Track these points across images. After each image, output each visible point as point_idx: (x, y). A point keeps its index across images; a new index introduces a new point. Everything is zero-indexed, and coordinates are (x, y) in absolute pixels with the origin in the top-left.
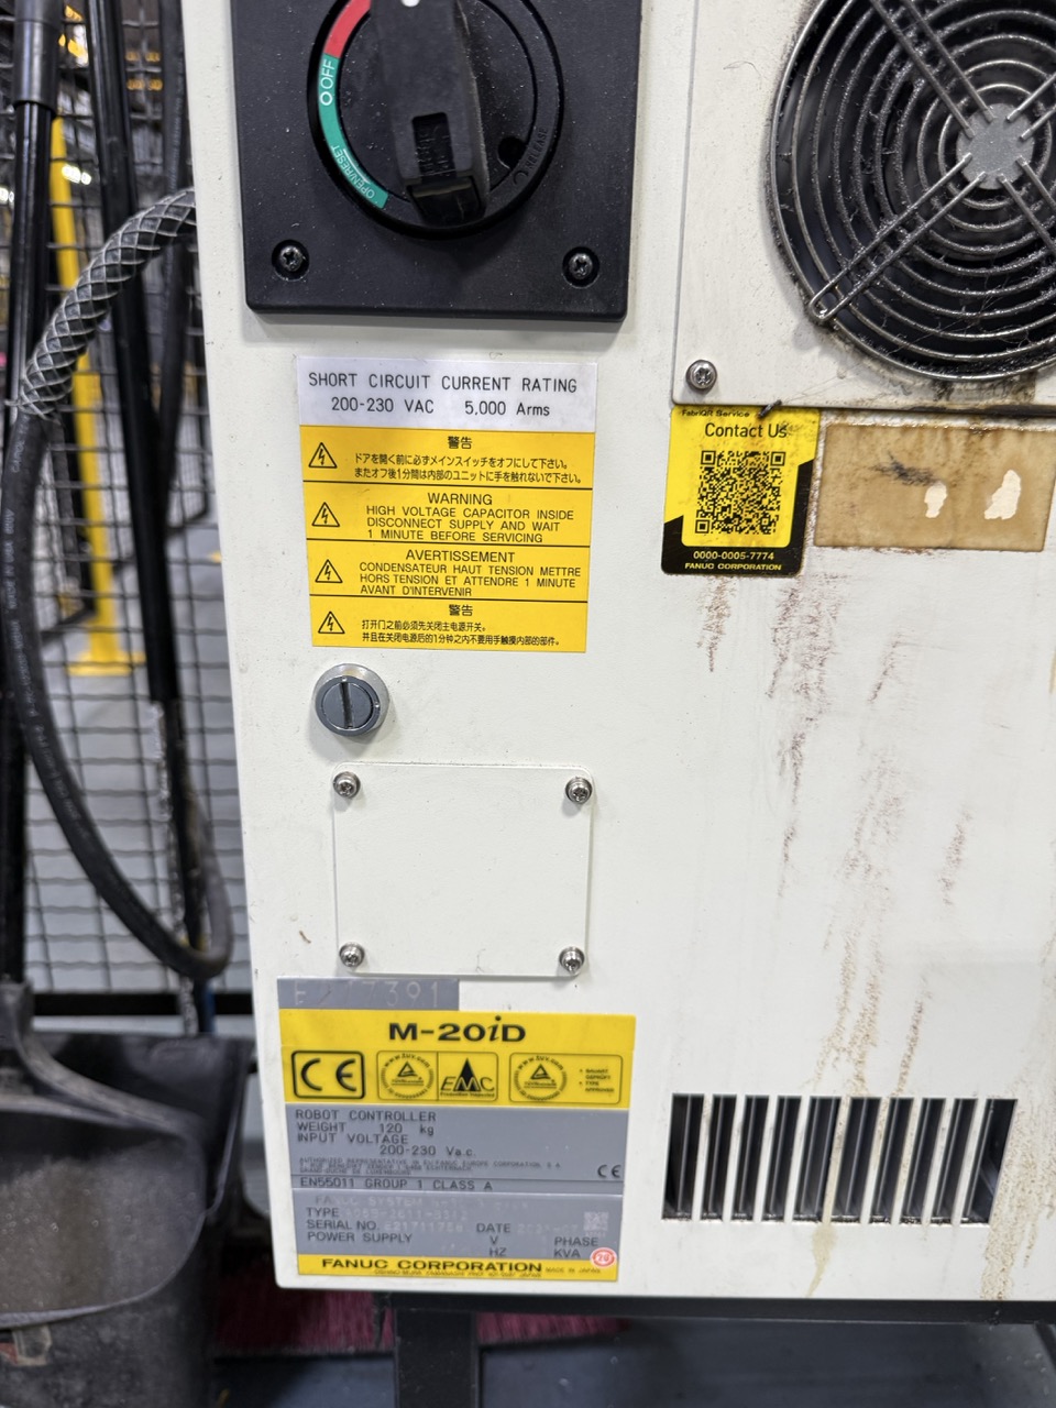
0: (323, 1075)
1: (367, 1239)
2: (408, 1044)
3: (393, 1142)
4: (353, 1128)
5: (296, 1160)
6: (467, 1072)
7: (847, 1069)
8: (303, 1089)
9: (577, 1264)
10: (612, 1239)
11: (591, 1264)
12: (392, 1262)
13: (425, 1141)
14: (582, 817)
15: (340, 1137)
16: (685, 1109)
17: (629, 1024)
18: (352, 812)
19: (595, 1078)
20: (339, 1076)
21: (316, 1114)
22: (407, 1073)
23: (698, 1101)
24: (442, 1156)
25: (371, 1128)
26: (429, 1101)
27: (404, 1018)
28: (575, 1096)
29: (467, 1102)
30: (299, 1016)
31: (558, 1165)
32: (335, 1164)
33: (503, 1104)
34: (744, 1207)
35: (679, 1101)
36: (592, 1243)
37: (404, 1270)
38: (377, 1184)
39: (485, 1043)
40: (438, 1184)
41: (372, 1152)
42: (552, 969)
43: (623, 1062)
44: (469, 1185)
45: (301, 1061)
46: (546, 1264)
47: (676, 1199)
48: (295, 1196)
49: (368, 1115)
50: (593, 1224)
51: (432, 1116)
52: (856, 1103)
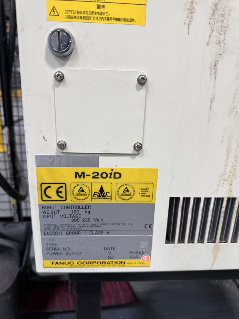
0: (52, 192)
1: (67, 254)
2: (81, 180)
3: (76, 217)
4: (62, 212)
5: (42, 225)
6: (102, 190)
7: (227, 187)
9: (137, 261)
10: (149, 252)
11: (142, 260)
12: (75, 262)
13: (87, 216)
14: (143, 91)
15: (58, 215)
16: (174, 202)
17: (156, 171)
19: (144, 191)
20: (58, 192)
21: (49, 207)
22: (81, 191)
23: (178, 199)
24: (93, 222)
25: (68, 212)
27: (80, 170)
28: (138, 198)
30: (43, 170)
31: (131, 224)
32: (55, 226)
33: (113, 201)
34: (191, 240)
35: (172, 199)
36: (142, 253)
38: (70, 233)
39: (108, 179)
40: (91, 232)
41: (68, 221)
42: (131, 150)
43: (154, 185)
44: (101, 232)
45: (44, 187)
46: (127, 261)
47: (170, 238)
49: (68, 207)
50: (143, 246)
51: (89, 207)
52: (229, 199)
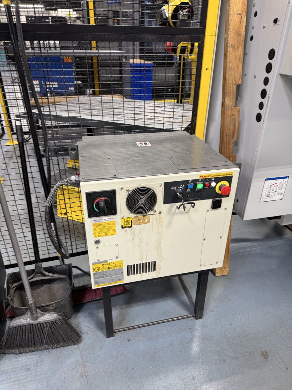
0: (96, 270)
2: (104, 266)
3: (103, 274)
5: (94, 277)
6: (109, 267)
7: (141, 261)
8: (94, 271)
9: (120, 281)
10: (123, 278)
11: (121, 281)
13: (106, 273)
14: (117, 246)
15: (98, 275)
16: (128, 267)
17: (122, 261)
18: (98, 249)
20: (98, 269)
21: (96, 273)
22: (104, 268)
23: (129, 266)
24: (107, 274)
25: (101, 273)
26: (106, 270)
27: (103, 264)
28: (119, 267)
29: (109, 270)
30: (94, 265)
31: (118, 273)
32: (97, 277)
33: (112, 269)
34: (134, 274)
35: (128, 266)
36: (121, 279)
37: (104, 285)
38: (102, 278)
39: (110, 265)
40: (107, 277)
41: (101, 275)
42: (116, 258)
43: (122, 264)
44: (110, 276)
45: (94, 269)
46: (117, 282)
47: (128, 274)
48: (94, 281)
52: (143, 263)
